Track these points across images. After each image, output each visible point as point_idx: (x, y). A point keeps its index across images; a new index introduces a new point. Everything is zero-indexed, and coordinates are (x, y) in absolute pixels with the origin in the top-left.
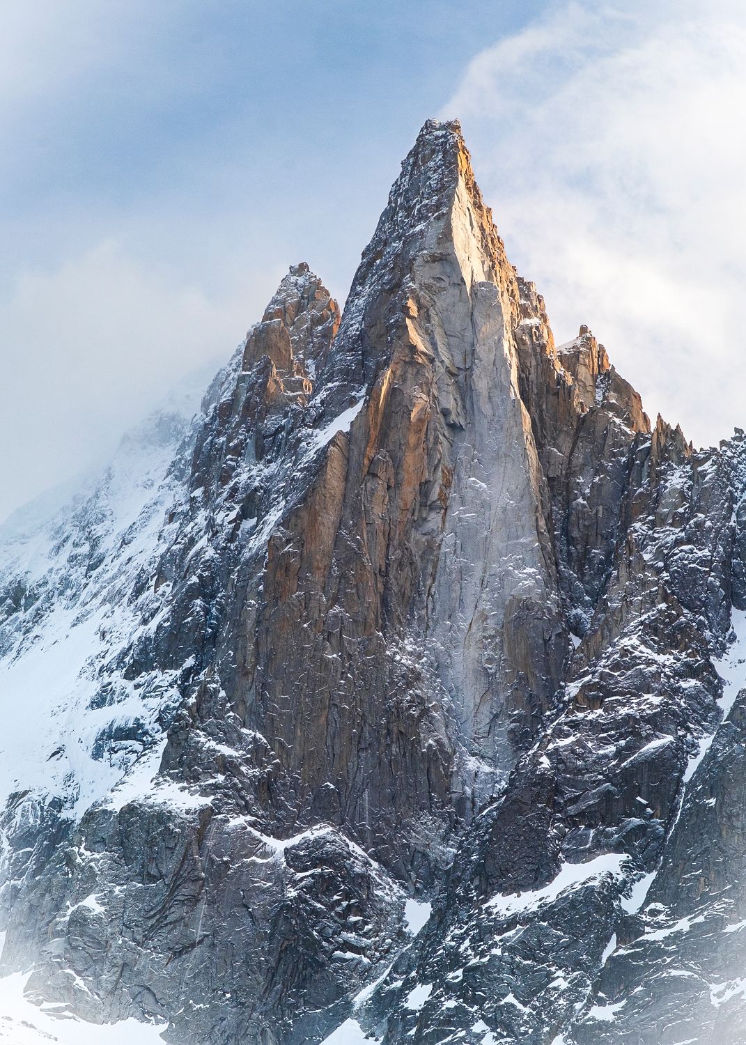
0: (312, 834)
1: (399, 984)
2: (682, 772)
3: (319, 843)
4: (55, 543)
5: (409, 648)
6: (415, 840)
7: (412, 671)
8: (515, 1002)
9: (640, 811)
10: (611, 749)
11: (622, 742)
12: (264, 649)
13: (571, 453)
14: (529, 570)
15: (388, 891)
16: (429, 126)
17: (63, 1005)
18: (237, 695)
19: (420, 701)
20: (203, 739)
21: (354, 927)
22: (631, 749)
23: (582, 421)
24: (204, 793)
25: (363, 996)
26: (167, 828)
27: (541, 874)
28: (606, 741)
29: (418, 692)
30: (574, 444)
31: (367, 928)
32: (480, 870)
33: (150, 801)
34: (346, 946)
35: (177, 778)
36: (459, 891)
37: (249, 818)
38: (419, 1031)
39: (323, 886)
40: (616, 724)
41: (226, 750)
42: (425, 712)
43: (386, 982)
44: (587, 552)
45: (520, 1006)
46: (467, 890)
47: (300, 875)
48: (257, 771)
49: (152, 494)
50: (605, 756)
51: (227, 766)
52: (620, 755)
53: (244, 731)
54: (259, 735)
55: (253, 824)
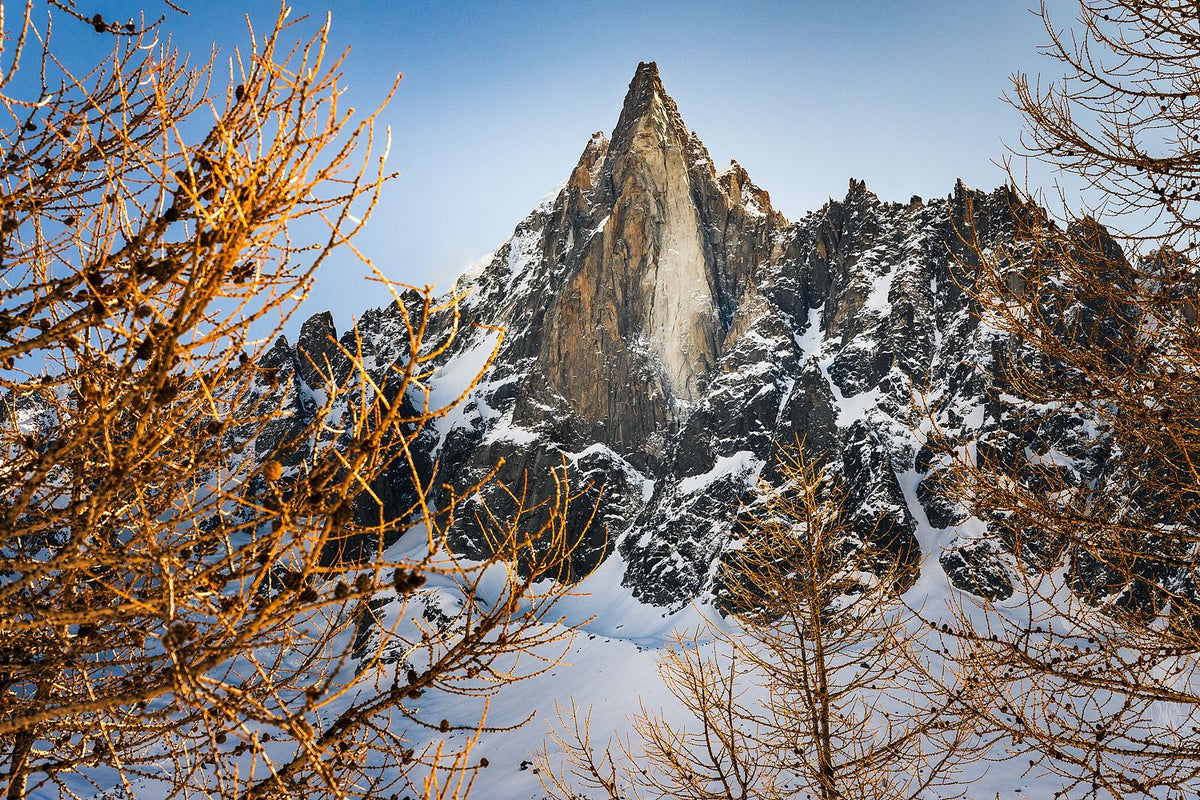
0: (591, 450)
1: (638, 532)
2: (779, 405)
3: (596, 455)
4: (483, 287)
5: (641, 344)
6: (648, 449)
7: (642, 356)
8: (693, 541)
9: (757, 428)
10: (742, 394)
11: (748, 390)
12: (563, 352)
13: (725, 230)
14: (703, 296)
15: (634, 477)
16: (641, 65)
17: (463, 555)
18: (551, 377)
19: (648, 373)
20: (534, 403)
21: (616, 500)
22: (752, 393)
23: (730, 213)
24: (535, 431)
25: (620, 541)
26: (515, 454)
27: (706, 465)
28: (739, 390)
29: (646, 367)
30: (727, 225)
31: (623, 500)
32: (676, 466)
33: (506, 439)
34: (612, 511)
35: (519, 424)
36: (667, 478)
37: (559, 444)
38: (645, 559)
39: (598, 479)
40: (744, 381)
41: (546, 408)
42: (650, 379)
43: (632, 531)
44: (736, 282)
45: (695, 543)
46: (670, 477)
47: (586, 473)
48: (562, 418)
49: (529, 258)
50: (739, 399)
51: (547, 416)
52: (747, 397)
53: (555, 396)
54: (563, 398)
55: (560, 447)
